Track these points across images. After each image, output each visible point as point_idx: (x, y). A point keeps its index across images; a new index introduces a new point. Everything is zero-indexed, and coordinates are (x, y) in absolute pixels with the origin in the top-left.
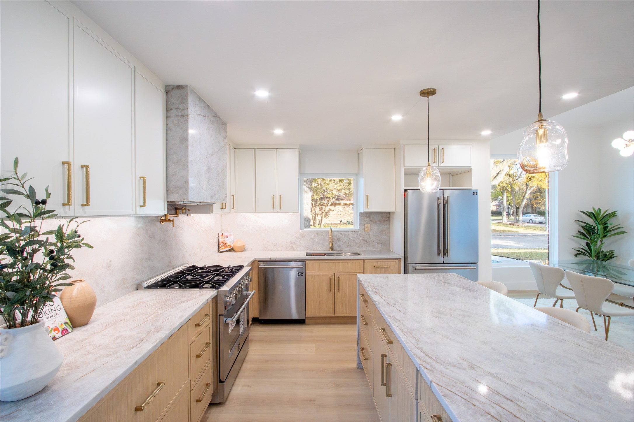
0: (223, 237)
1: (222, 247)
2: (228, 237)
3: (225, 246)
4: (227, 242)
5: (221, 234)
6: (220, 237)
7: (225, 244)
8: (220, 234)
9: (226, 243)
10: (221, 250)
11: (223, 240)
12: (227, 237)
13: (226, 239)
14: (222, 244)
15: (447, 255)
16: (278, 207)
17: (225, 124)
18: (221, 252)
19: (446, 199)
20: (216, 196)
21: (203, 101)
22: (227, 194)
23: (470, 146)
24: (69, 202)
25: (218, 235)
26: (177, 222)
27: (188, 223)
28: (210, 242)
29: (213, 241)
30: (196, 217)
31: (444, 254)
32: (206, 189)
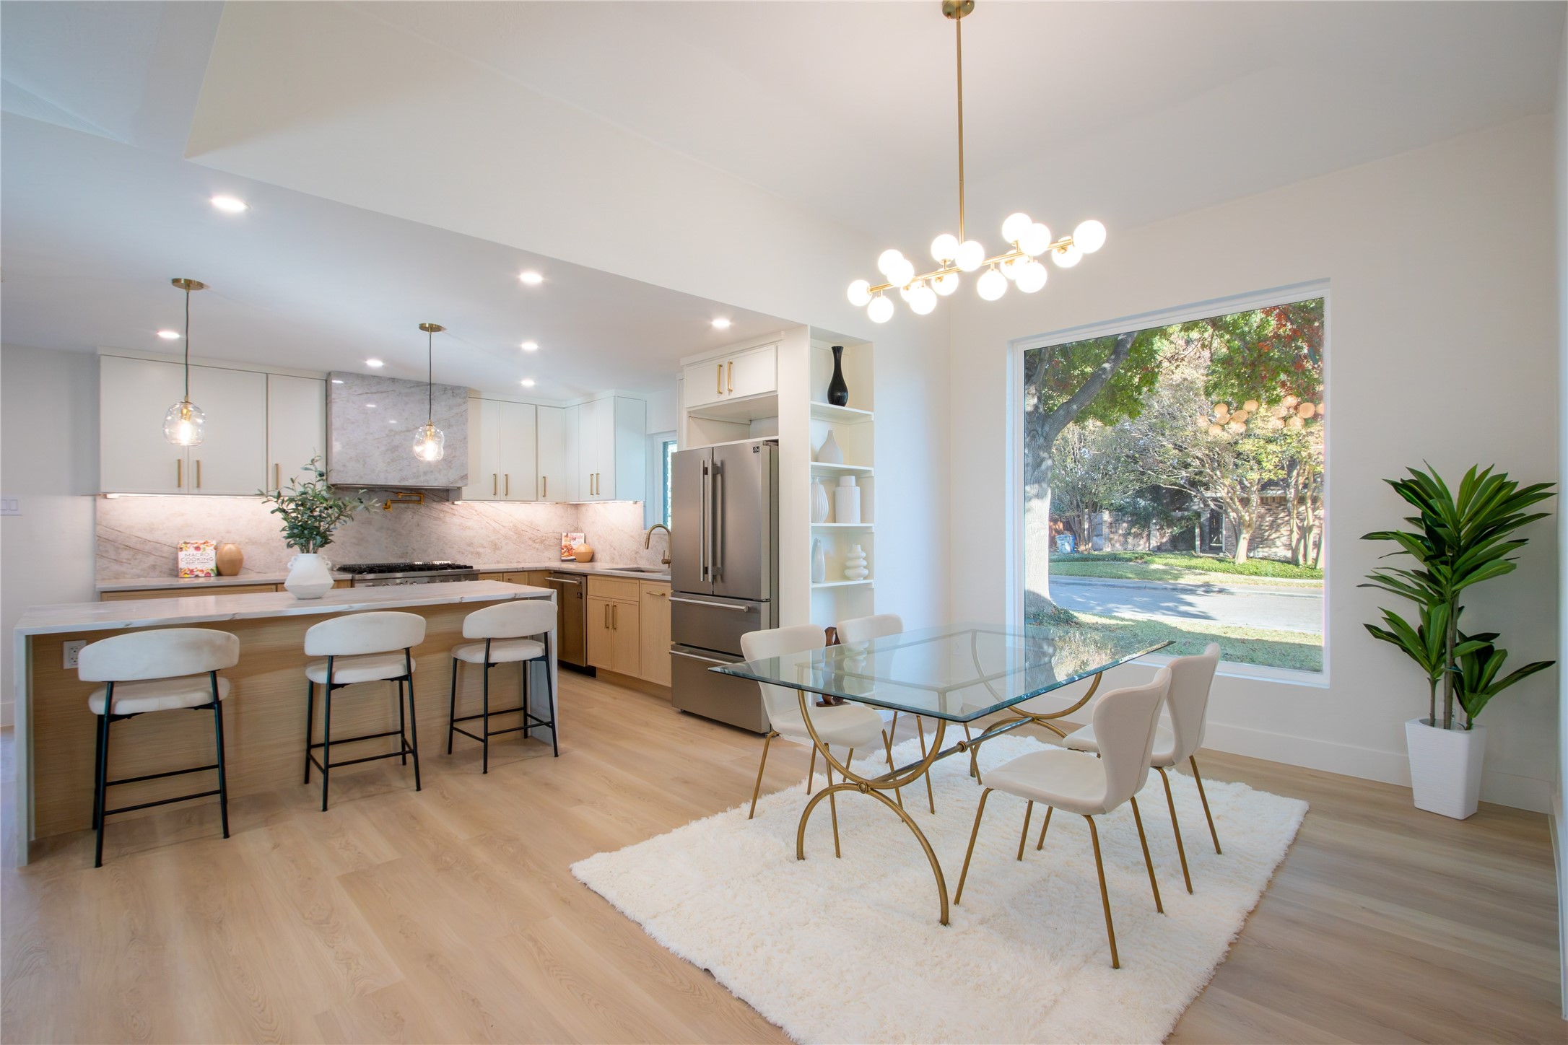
0: (569, 539)
1: (565, 554)
2: (577, 540)
3: (570, 552)
4: (574, 547)
6: (563, 539)
7: (569, 549)
8: (564, 534)
9: (571, 549)
10: (563, 558)
11: (568, 543)
12: (575, 539)
13: (572, 543)
14: (565, 550)
15: (719, 578)
16: (595, 492)
17: (459, 388)
18: (563, 561)
19: (719, 465)
20: (422, 478)
21: (374, 376)
22: (466, 475)
23: (773, 347)
24: (179, 486)
25: (559, 535)
26: (423, 510)
27: (456, 513)
28: (530, 543)
29: (542, 542)
30: (479, 506)
31: (714, 577)
32: (386, 471)
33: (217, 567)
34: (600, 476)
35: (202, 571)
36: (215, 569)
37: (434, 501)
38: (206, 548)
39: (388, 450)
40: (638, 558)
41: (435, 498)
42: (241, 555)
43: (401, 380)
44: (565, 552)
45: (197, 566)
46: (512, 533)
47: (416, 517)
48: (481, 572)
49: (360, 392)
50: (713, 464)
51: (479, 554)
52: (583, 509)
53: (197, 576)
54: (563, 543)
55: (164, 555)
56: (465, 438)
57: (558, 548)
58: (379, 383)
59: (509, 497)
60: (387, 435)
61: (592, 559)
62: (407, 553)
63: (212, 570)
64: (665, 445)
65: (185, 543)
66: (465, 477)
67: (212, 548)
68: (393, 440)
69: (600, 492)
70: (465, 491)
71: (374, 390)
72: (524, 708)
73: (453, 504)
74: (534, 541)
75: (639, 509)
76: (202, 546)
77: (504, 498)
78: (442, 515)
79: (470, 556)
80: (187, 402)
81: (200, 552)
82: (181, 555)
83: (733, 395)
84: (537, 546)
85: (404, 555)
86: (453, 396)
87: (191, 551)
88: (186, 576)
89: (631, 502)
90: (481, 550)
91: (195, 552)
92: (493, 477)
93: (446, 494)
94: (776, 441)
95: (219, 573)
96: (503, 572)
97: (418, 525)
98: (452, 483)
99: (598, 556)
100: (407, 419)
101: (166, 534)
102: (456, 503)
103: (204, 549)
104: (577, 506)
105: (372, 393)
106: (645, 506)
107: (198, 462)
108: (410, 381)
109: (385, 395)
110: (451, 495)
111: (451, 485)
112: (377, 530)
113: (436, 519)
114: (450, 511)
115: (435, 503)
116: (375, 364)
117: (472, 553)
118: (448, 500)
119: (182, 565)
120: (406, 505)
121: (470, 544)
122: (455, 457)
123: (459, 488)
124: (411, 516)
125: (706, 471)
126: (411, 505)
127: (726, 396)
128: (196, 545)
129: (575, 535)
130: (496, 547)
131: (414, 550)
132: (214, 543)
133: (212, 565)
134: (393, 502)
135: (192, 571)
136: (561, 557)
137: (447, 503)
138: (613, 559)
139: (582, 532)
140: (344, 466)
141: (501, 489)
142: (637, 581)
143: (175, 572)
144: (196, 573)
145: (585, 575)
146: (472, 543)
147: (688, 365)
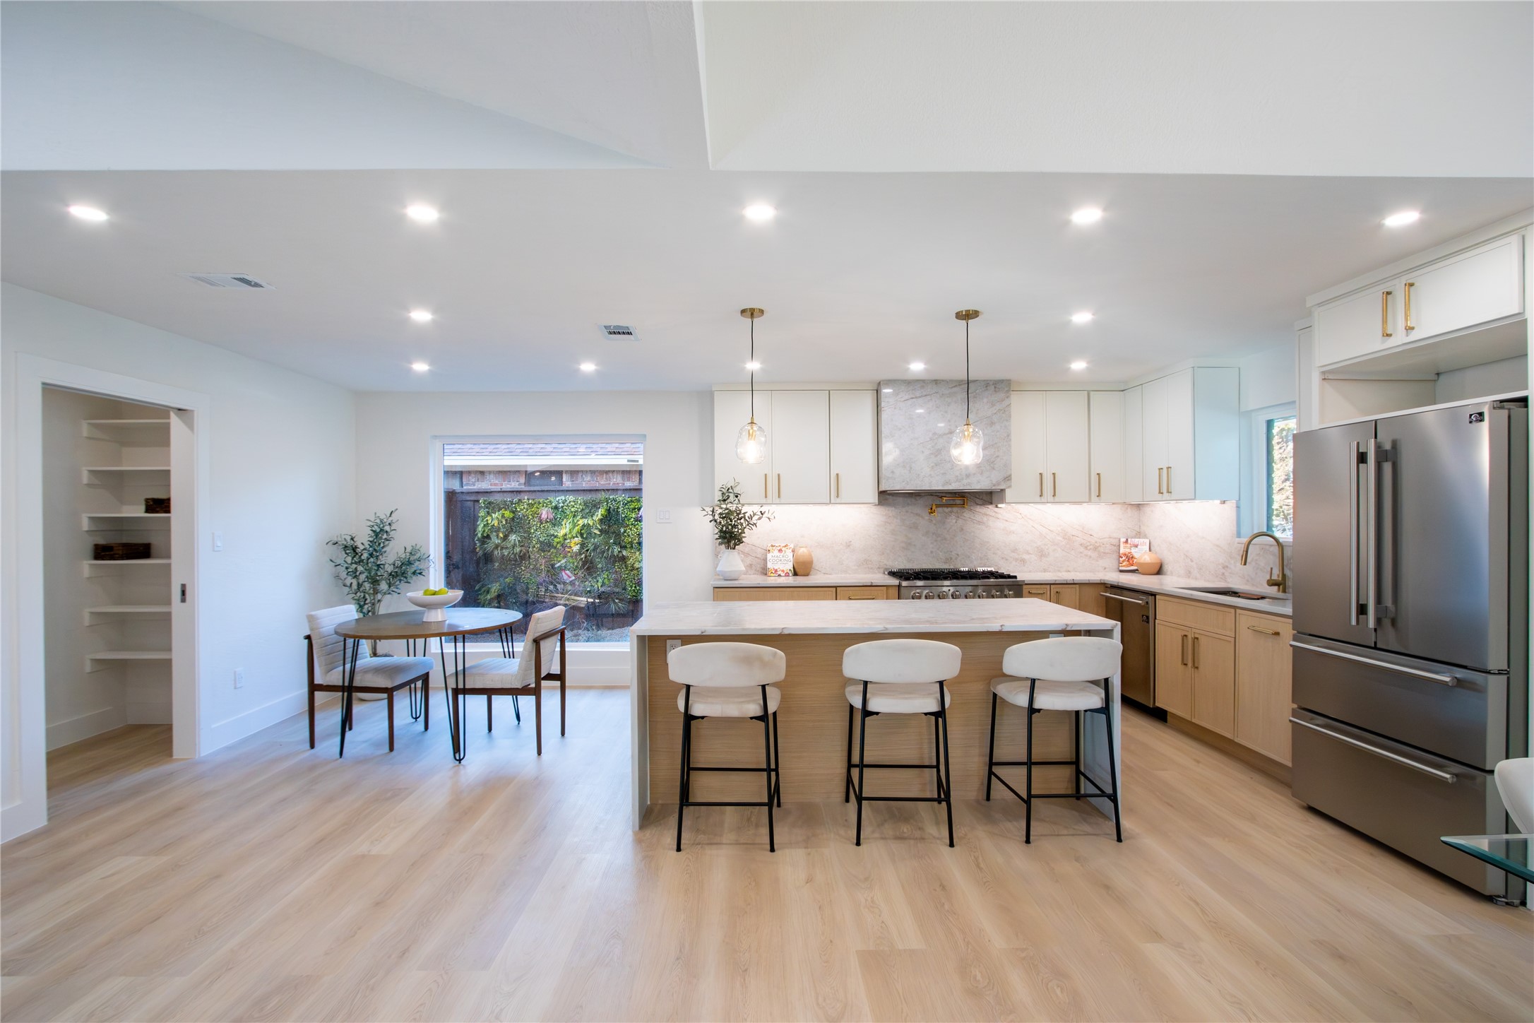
0: (1129, 545)
1: (1124, 564)
2: (1139, 547)
3: (1131, 562)
4: (1136, 555)
5: (1125, 540)
6: (1122, 545)
7: (1130, 558)
8: (1123, 540)
9: (1132, 557)
10: (1121, 568)
11: (1128, 550)
12: (1136, 546)
13: (1133, 550)
14: (1124, 558)
15: (1387, 622)
16: (1164, 489)
17: (1002, 381)
18: (1121, 571)
19: (1388, 446)
20: (965, 482)
21: (918, 380)
22: (1010, 476)
23: (1514, 240)
24: (766, 497)
25: (1117, 540)
26: (967, 514)
27: (1000, 516)
28: (1082, 549)
29: (1096, 548)
30: (1022, 508)
31: (1379, 621)
32: (930, 475)
33: (794, 568)
34: (1172, 471)
35: (783, 571)
36: (792, 569)
37: (978, 504)
38: (787, 551)
39: (932, 454)
40: (1226, 574)
41: (978, 501)
42: (812, 558)
43: (943, 381)
44: (1123, 561)
45: (779, 566)
46: (1061, 539)
47: (960, 521)
48: (1026, 582)
49: (906, 397)
50: (1378, 447)
51: (1023, 561)
52: (1147, 510)
53: (779, 575)
54: (1122, 551)
55: (758, 556)
56: (1008, 436)
57: (1115, 556)
58: (923, 387)
59: (1057, 499)
60: (931, 439)
61: (1159, 571)
62: (951, 559)
63: (790, 570)
64: (1270, 424)
65: (772, 546)
66: (1008, 478)
67: (791, 550)
68: (936, 444)
69: (1173, 489)
70: (1008, 493)
71: (918, 394)
72: (1076, 763)
73: (997, 507)
74: (1086, 548)
75: (1229, 510)
76: (783, 549)
77: (1051, 499)
78: (985, 519)
79: (1014, 563)
80: (752, 423)
81: (782, 554)
82: (769, 556)
83: (1415, 336)
84: (1089, 553)
85: (947, 560)
86: (995, 391)
87: (776, 553)
88: (772, 575)
89: (1219, 501)
90: (1026, 557)
91: (778, 554)
92: (1039, 476)
93: (989, 497)
94: (1524, 401)
95: (795, 574)
96: (1051, 584)
97: (962, 529)
98: (994, 486)
99: (1167, 568)
100: (949, 421)
101: (759, 538)
102: (999, 506)
103: (785, 552)
104: (1139, 506)
105: (916, 398)
106: (1238, 507)
107: (779, 475)
108: (952, 381)
109: (929, 398)
110: (995, 498)
111: (994, 488)
112: (923, 535)
113: (979, 523)
114: (993, 514)
115: (978, 507)
116: (917, 367)
117: (1016, 560)
118: (991, 503)
119: (770, 565)
120: (949, 509)
121: (1015, 550)
122: (998, 456)
123: (1003, 491)
124: (954, 521)
125: (1362, 458)
126: (955, 509)
127: (1400, 339)
128: (779, 548)
129: (1136, 541)
130: (1042, 554)
131: (958, 555)
132: (792, 546)
133: (789, 567)
134: (938, 506)
135: (776, 571)
136: (1119, 566)
137: (990, 507)
138: (1190, 572)
139: (1145, 537)
140: (893, 472)
141: (1048, 489)
142: (1233, 611)
143: (765, 571)
144: (779, 573)
145: (1154, 595)
146: (1016, 549)
147: (1320, 305)
